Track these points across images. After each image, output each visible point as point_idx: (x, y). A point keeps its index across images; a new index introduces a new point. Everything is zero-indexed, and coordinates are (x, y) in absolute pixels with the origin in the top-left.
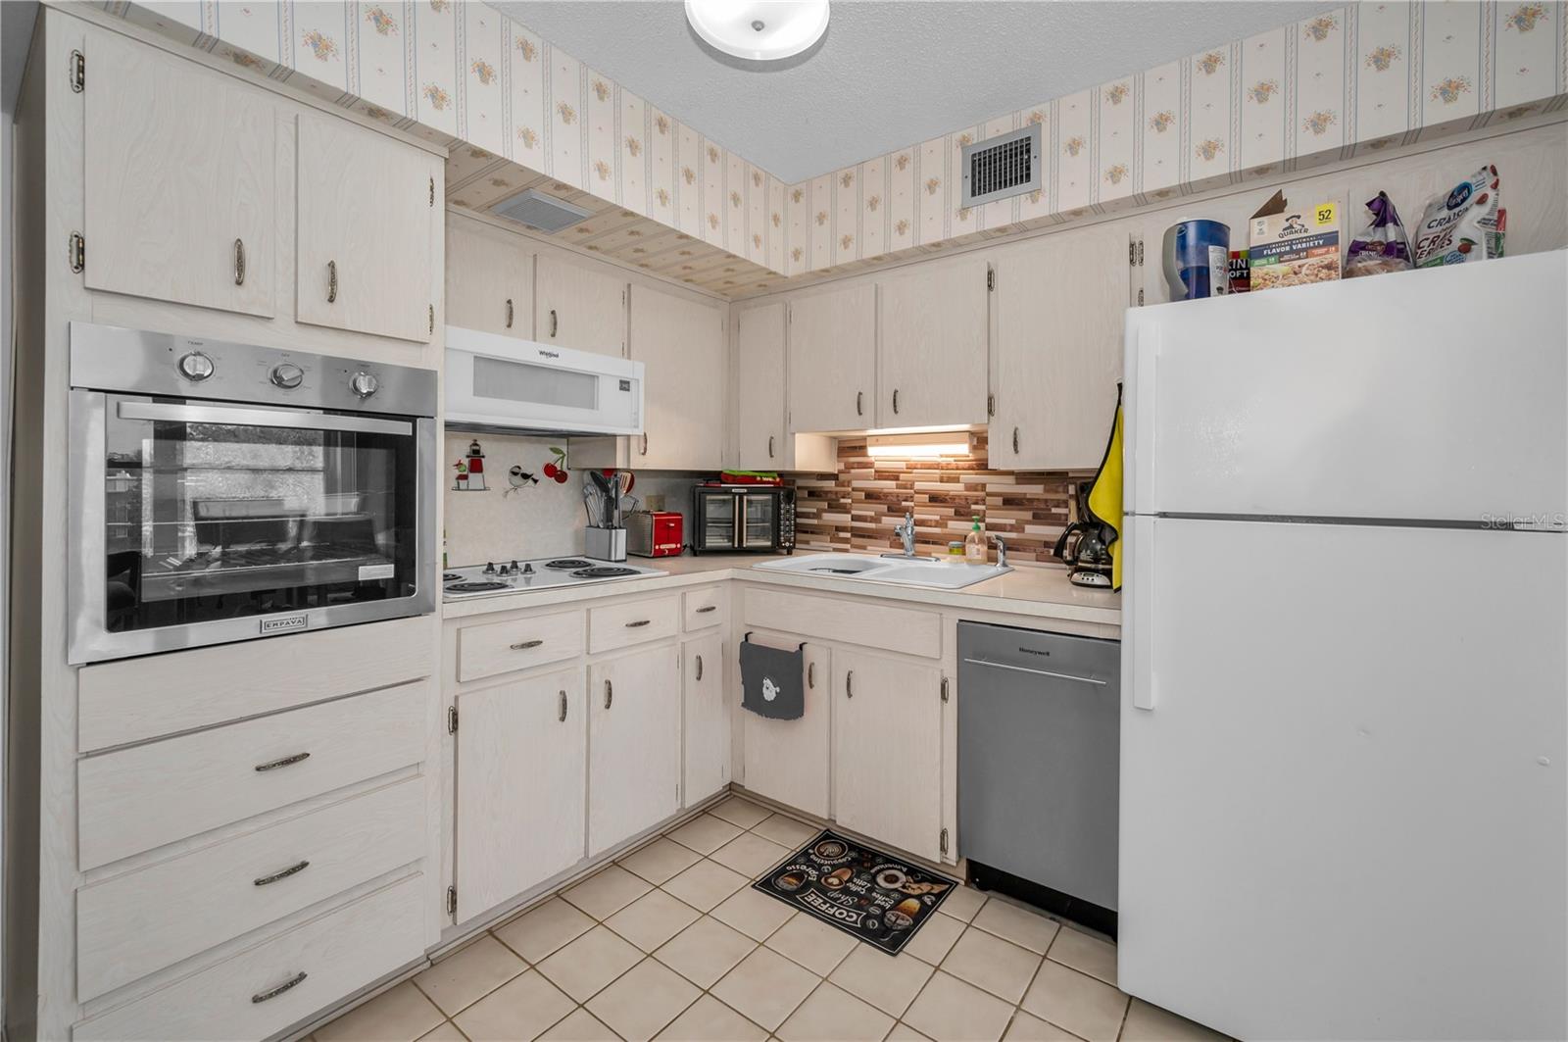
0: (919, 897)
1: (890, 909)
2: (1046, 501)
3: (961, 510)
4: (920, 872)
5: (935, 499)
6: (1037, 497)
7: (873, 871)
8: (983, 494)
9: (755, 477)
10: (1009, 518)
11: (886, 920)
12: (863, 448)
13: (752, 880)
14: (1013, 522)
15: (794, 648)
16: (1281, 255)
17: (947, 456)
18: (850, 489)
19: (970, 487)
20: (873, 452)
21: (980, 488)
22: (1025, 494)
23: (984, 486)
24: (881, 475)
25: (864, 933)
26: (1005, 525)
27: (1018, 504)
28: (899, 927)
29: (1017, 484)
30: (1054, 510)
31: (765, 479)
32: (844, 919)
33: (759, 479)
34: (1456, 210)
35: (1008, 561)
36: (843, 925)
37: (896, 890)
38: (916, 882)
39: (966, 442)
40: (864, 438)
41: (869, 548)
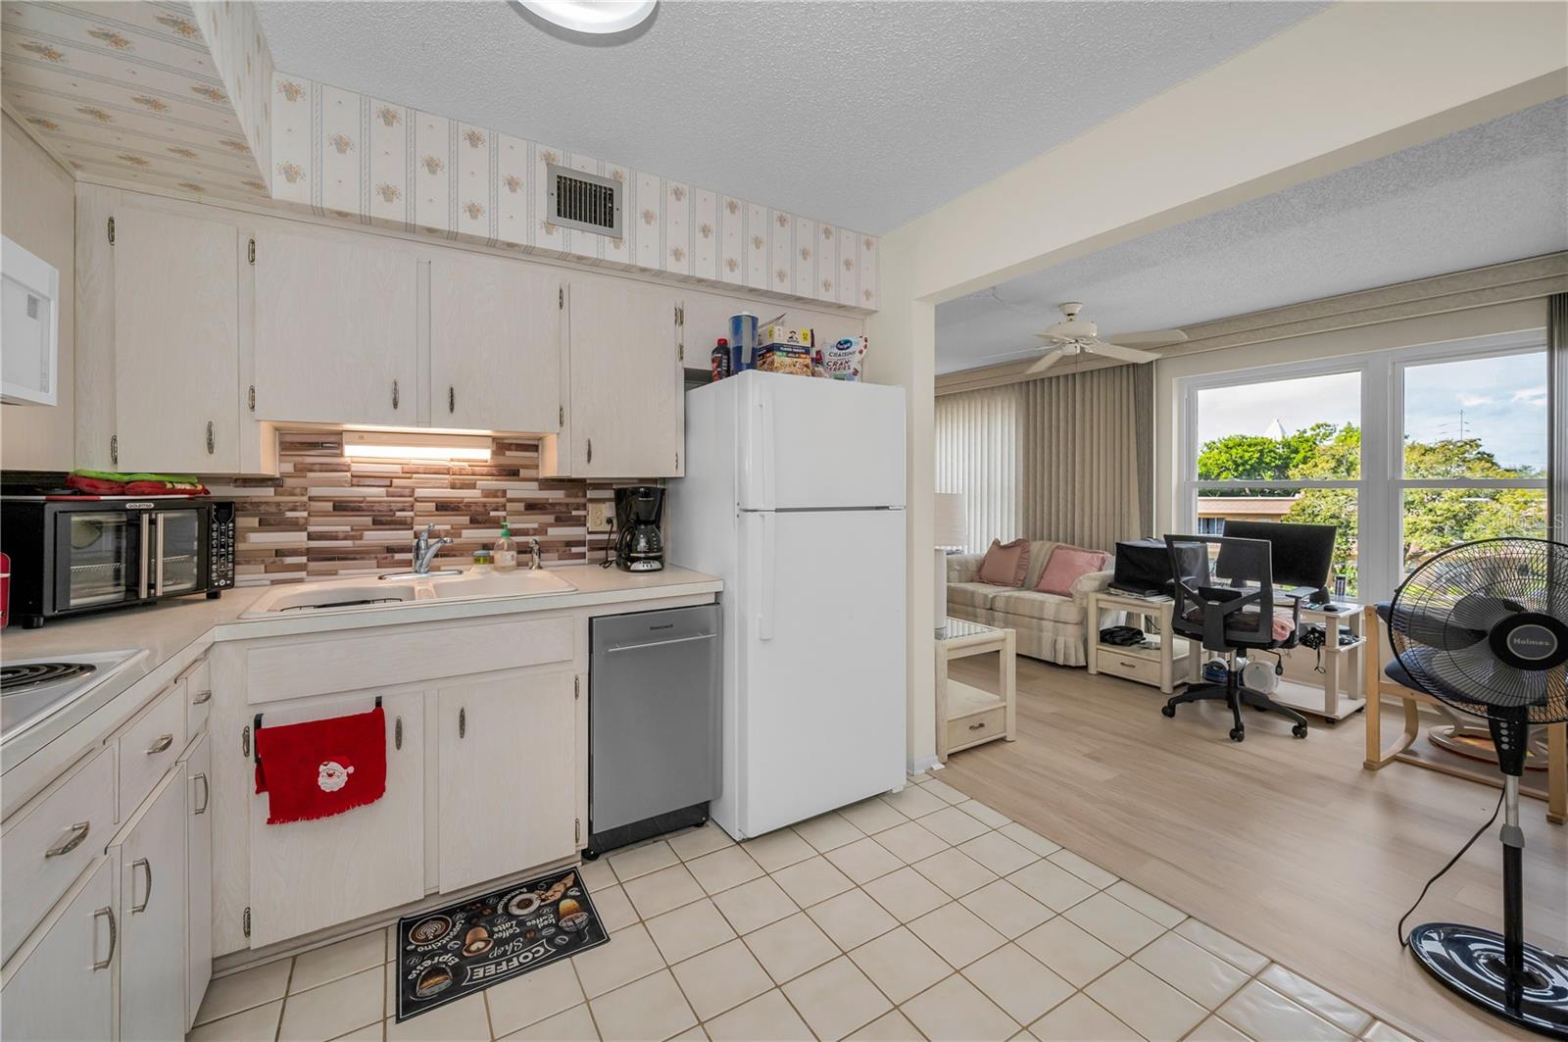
0: (564, 896)
1: (558, 921)
2: (567, 505)
3: (480, 518)
4: (540, 882)
5: (443, 507)
6: (558, 501)
7: (500, 911)
8: (503, 500)
9: (162, 483)
10: (532, 522)
11: (567, 929)
12: (339, 445)
13: (385, 1020)
14: (536, 526)
15: (370, 708)
16: (788, 352)
17: (459, 461)
18: (305, 499)
19: (488, 493)
20: (351, 451)
21: (499, 494)
22: (548, 499)
23: (504, 492)
24: (359, 479)
25: (564, 951)
26: (528, 529)
27: (540, 509)
28: (584, 924)
29: (540, 490)
30: (574, 513)
31: (179, 486)
32: (534, 958)
33: (169, 486)
34: (841, 352)
35: (542, 564)
36: (539, 962)
37: (540, 907)
38: (547, 890)
39: (488, 448)
40: (340, 433)
41: (341, 572)
